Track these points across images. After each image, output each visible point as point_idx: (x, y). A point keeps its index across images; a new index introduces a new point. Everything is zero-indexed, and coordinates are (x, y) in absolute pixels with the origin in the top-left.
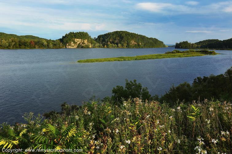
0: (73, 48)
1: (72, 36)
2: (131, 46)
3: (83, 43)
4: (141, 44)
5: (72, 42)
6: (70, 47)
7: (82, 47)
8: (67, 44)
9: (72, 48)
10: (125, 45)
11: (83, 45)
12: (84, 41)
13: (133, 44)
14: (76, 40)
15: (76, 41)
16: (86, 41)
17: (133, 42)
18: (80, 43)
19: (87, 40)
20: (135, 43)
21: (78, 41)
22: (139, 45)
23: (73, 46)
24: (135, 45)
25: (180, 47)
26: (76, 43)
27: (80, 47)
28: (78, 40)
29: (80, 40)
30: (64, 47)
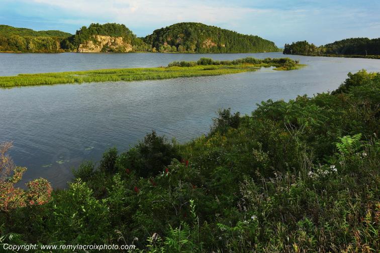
0: (93, 51)
1: (92, 31)
2: (204, 49)
3: (114, 44)
4: (224, 46)
5: (91, 42)
6: (85, 50)
7: (111, 51)
8: (81, 45)
9: (90, 51)
10: (193, 47)
11: (112, 47)
12: (115, 40)
13: (209, 46)
14: (99, 38)
15: (99, 40)
16: (120, 41)
17: (208, 43)
18: (107, 44)
19: (121, 38)
20: (213, 44)
21: (104, 39)
22: (219, 47)
23: (93, 49)
24: (213, 47)
25: (291, 51)
26: (100, 43)
27: (106, 49)
28: (103, 37)
29: (109, 37)
30: (75, 50)
